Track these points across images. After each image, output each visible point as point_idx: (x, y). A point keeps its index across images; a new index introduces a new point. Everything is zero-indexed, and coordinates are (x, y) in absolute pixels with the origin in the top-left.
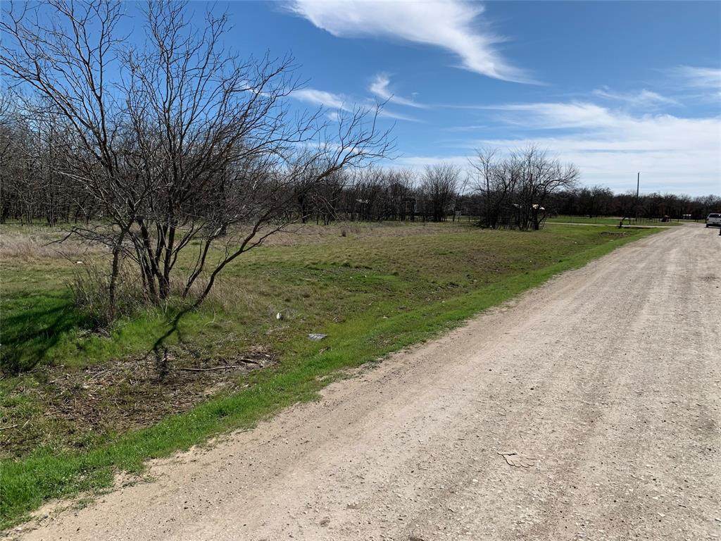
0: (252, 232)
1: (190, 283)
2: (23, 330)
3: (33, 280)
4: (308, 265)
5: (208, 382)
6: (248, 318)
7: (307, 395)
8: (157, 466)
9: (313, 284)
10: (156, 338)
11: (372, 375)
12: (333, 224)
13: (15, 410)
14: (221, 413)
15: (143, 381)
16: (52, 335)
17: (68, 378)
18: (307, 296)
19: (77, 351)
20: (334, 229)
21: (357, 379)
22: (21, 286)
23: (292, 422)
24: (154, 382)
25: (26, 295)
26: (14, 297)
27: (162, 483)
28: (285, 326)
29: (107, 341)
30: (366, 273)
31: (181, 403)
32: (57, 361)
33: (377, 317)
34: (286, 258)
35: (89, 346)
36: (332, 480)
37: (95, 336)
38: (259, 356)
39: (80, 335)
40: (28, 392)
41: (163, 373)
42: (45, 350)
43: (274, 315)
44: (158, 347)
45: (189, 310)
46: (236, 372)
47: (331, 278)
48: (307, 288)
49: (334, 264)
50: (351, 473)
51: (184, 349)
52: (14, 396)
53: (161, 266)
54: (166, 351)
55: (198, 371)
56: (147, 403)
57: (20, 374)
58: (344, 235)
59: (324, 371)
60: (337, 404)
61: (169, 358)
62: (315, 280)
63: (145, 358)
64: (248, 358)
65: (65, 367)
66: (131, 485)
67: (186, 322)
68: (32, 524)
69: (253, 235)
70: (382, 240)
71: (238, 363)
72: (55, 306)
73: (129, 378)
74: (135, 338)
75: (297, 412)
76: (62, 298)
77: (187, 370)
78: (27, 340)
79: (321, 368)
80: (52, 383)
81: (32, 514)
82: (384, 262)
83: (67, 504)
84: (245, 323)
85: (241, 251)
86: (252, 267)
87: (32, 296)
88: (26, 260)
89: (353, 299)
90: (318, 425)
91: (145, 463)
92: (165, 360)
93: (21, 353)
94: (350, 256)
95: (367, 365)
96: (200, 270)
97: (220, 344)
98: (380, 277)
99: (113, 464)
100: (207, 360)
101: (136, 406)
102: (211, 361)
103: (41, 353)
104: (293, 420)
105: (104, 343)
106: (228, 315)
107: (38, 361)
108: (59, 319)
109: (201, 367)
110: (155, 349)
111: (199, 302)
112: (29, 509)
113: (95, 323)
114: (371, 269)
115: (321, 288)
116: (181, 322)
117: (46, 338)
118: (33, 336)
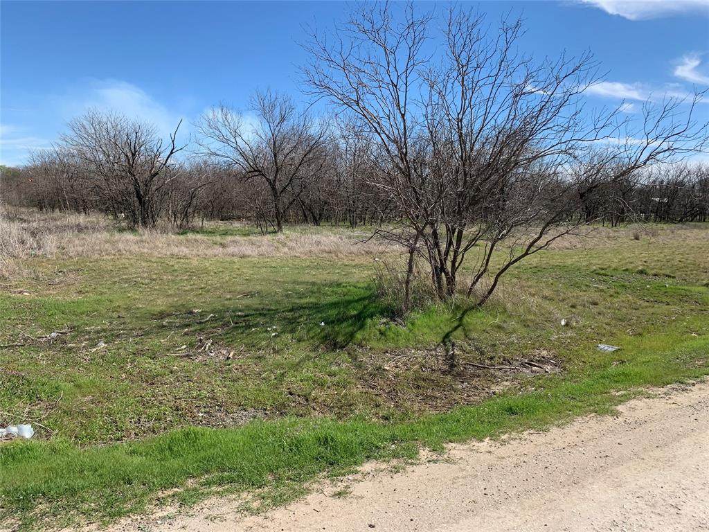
0: (538, 235)
1: (474, 283)
2: (339, 314)
3: (343, 273)
4: (595, 270)
5: (494, 380)
6: (532, 321)
7: (604, 409)
8: (455, 450)
9: (602, 290)
10: (443, 331)
11: (681, 398)
12: (622, 225)
13: (336, 379)
14: (511, 411)
15: (434, 371)
16: (360, 320)
17: (373, 358)
18: (595, 304)
19: (379, 336)
20: (624, 232)
21: (664, 401)
22: (335, 278)
23: (587, 433)
24: (444, 373)
25: (339, 285)
26: (331, 285)
27: (462, 466)
28: (570, 333)
29: (402, 329)
30: (668, 282)
32: (364, 342)
33: (683, 334)
34: (569, 262)
35: (388, 333)
36: (640, 503)
37: (392, 324)
38: (544, 361)
39: (380, 322)
40: (344, 366)
41: (452, 366)
42: (355, 332)
43: (558, 320)
44: (446, 340)
45: (473, 308)
46: (520, 374)
47: (623, 286)
48: (596, 296)
49: (627, 270)
50: (664, 500)
51: (470, 345)
52: (334, 368)
53: (449, 265)
54: (453, 345)
55: (484, 368)
56: (438, 390)
57: (338, 351)
58: (637, 238)
59: (621, 386)
60: (640, 423)
61: (457, 352)
62: (602, 286)
63: (435, 350)
64: (532, 361)
65: (370, 349)
66: (435, 462)
67: (471, 319)
68: (359, 476)
69: (539, 238)
70: (688, 245)
71: (522, 365)
72: (362, 296)
73: (422, 366)
74: (425, 330)
75: (592, 423)
76: (366, 289)
77: (473, 365)
78: (342, 322)
79: (617, 382)
80: (361, 361)
81: (359, 468)
82: (691, 270)
83: (384, 466)
84: (528, 326)
85: (526, 254)
86: (534, 270)
87: (344, 287)
88: (337, 256)
89: (651, 310)
90: (618, 441)
91: (445, 445)
92: (453, 354)
93: (338, 333)
94: (645, 262)
95: (675, 386)
96: (485, 271)
97: (503, 344)
98: (686, 288)
99: (417, 440)
100: (491, 358)
101: (429, 392)
102: (495, 359)
103: (352, 335)
104: (588, 431)
105: (400, 331)
106: (510, 316)
107: (350, 341)
108: (365, 307)
109: (486, 364)
110: (444, 342)
111: (482, 302)
112: (355, 463)
113: (393, 313)
114: (674, 277)
115: (611, 296)
116: (467, 319)
117: (356, 322)
118: (346, 319)
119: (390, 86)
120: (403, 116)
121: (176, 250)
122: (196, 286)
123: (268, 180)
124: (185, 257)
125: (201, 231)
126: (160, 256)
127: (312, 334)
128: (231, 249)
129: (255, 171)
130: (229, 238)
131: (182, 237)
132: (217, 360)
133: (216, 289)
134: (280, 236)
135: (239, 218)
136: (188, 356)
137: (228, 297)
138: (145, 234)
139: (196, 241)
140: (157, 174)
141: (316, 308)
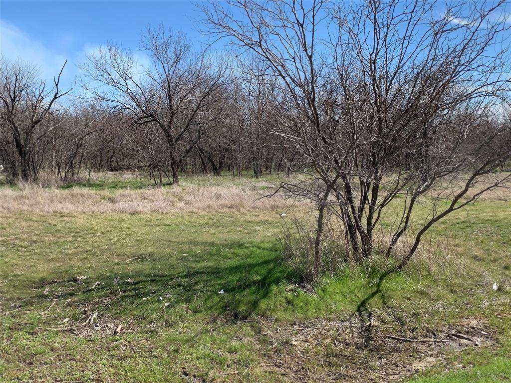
0: (463, 189)
1: (394, 242)
2: (240, 279)
3: (246, 231)
5: (416, 355)
6: (460, 285)
10: (359, 299)
13: (237, 356)
15: (348, 345)
16: (264, 286)
17: (278, 331)
19: (285, 305)
22: (236, 237)
24: (359, 347)
25: (241, 246)
26: (231, 246)
28: (503, 299)
29: (313, 297)
31: (387, 374)
32: (268, 313)
34: (501, 215)
35: (295, 302)
37: (301, 292)
38: (473, 332)
39: (287, 289)
40: (246, 341)
41: (368, 339)
42: (259, 300)
43: (490, 284)
44: (362, 309)
45: (393, 271)
46: (446, 348)
51: (389, 314)
52: (235, 343)
53: (364, 222)
54: (370, 315)
55: (405, 341)
56: (353, 368)
57: (239, 322)
61: (374, 323)
63: (349, 320)
64: (460, 333)
65: (276, 320)
67: (391, 285)
69: (465, 192)
71: (449, 337)
72: (266, 259)
73: (334, 339)
74: (339, 298)
76: (271, 250)
77: (393, 338)
78: (244, 289)
80: (265, 335)
84: (455, 291)
85: (451, 209)
86: (462, 226)
87: (246, 247)
88: (239, 211)
92: (370, 325)
93: (239, 303)
96: (405, 228)
97: (427, 313)
100: (414, 330)
101: (343, 371)
102: (418, 331)
103: (255, 304)
105: (310, 299)
106: (435, 280)
107: (253, 311)
108: (270, 271)
109: (408, 336)
110: (359, 311)
111: (403, 263)
113: (301, 278)
116: (385, 284)
117: (259, 289)
118: (249, 286)
119: (296, 26)
120: (310, 57)
121: (59, 207)
122: (81, 249)
123: (162, 126)
124: (70, 215)
125: (89, 184)
126: (42, 214)
127: (210, 304)
128: (121, 205)
129: (148, 116)
130: (119, 192)
131: (67, 191)
132: (103, 335)
133: (103, 251)
134: (176, 189)
135: (130, 168)
136: (71, 330)
137: (117, 261)
138: (26, 189)
139: (82, 195)
140: (39, 121)
141: (215, 272)
